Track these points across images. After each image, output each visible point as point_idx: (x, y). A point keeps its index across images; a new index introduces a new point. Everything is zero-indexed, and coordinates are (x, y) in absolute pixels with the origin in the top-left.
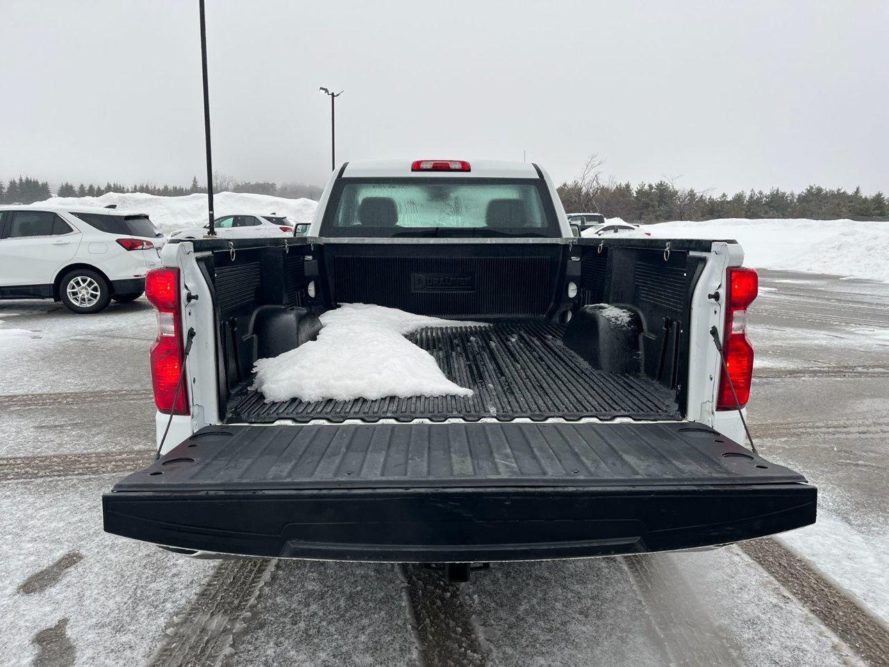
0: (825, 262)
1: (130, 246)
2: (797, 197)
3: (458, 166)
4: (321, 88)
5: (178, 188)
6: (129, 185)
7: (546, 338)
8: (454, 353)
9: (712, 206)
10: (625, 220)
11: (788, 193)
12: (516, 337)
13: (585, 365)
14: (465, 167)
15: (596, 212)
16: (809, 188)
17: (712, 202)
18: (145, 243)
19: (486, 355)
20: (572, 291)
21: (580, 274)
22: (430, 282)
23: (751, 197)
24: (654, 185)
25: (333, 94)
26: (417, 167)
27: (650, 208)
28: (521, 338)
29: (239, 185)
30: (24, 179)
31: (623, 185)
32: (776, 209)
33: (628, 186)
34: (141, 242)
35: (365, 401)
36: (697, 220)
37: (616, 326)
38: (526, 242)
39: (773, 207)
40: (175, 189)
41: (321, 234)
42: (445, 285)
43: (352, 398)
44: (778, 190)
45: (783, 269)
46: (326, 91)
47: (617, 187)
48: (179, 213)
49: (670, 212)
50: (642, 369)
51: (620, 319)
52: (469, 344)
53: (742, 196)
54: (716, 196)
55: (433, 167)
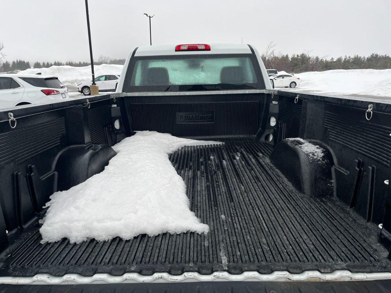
0: (386, 91)
1: (48, 93)
2: (366, 59)
3: (203, 47)
4: (144, 14)
5: (85, 63)
6: (64, 62)
7: (258, 156)
8: (199, 173)
9: (327, 64)
10: (287, 72)
11: (362, 57)
12: (239, 155)
13: (290, 186)
14: (207, 48)
15: (273, 69)
16: (372, 55)
17: (327, 62)
18: (55, 91)
19: (220, 174)
20: (273, 122)
21: (278, 112)
22: (187, 118)
23: (345, 59)
24: (299, 55)
25: (150, 16)
26: (178, 49)
27: (298, 66)
28: (243, 156)
29: (112, 61)
30: (19, 60)
31: (285, 55)
32: (356, 64)
33: (287, 56)
34: (53, 91)
35: (121, 240)
36: (320, 71)
37: (314, 160)
38: (244, 93)
39: (355, 63)
40: (84, 63)
41: (123, 91)
42: (196, 119)
43: (111, 238)
44: (357, 56)
45: (366, 94)
46: (147, 15)
47: (282, 57)
48: (84, 74)
49: (307, 67)
50: (335, 193)
51: (316, 154)
52: (209, 162)
53: (341, 59)
54: (329, 59)
55: (188, 48)
